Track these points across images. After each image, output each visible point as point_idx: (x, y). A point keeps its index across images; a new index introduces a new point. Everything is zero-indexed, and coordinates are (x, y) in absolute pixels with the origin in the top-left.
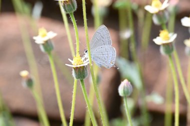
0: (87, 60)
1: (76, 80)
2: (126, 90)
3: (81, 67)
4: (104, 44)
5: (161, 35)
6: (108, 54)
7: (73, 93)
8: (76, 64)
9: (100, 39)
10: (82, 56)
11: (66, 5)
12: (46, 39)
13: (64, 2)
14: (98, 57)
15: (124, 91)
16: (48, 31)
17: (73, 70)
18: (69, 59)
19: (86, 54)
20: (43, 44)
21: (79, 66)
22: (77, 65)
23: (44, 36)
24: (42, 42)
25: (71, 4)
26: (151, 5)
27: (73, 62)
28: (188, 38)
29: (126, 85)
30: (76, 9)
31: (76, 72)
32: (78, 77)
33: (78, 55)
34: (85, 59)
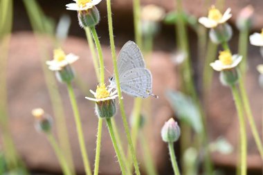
0: (115, 92)
1: (100, 119)
2: (171, 133)
4: (134, 67)
5: (220, 57)
6: (141, 80)
8: (99, 97)
9: (128, 61)
11: (84, 16)
12: (64, 63)
13: (82, 11)
14: (127, 86)
15: (169, 134)
16: (67, 53)
17: (96, 105)
18: (91, 91)
19: (112, 82)
20: (60, 71)
21: (103, 100)
22: (101, 98)
23: (62, 59)
24: (59, 69)
25: (91, 15)
27: (96, 94)
29: (171, 126)
30: (98, 22)
31: (100, 109)
32: (102, 116)
33: (102, 84)
34: (113, 90)
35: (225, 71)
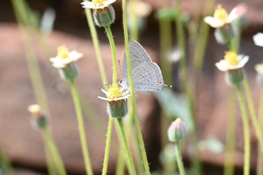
0: (127, 92)
1: (111, 118)
2: (178, 133)
3: (119, 101)
7: (106, 137)
8: (112, 97)
10: (119, 86)
11: (100, 14)
12: (67, 61)
13: (98, 10)
17: (108, 104)
18: (103, 90)
20: (63, 69)
21: (116, 99)
22: (114, 98)
23: (65, 57)
24: (63, 66)
25: (107, 14)
26: (212, 15)
27: (108, 94)
28: (261, 63)
29: (178, 126)
30: (113, 21)
31: (112, 108)
32: (114, 115)
33: (115, 84)
34: (125, 91)
35: (231, 71)
